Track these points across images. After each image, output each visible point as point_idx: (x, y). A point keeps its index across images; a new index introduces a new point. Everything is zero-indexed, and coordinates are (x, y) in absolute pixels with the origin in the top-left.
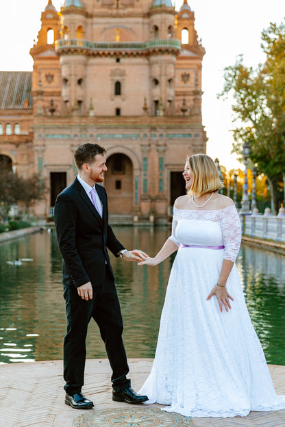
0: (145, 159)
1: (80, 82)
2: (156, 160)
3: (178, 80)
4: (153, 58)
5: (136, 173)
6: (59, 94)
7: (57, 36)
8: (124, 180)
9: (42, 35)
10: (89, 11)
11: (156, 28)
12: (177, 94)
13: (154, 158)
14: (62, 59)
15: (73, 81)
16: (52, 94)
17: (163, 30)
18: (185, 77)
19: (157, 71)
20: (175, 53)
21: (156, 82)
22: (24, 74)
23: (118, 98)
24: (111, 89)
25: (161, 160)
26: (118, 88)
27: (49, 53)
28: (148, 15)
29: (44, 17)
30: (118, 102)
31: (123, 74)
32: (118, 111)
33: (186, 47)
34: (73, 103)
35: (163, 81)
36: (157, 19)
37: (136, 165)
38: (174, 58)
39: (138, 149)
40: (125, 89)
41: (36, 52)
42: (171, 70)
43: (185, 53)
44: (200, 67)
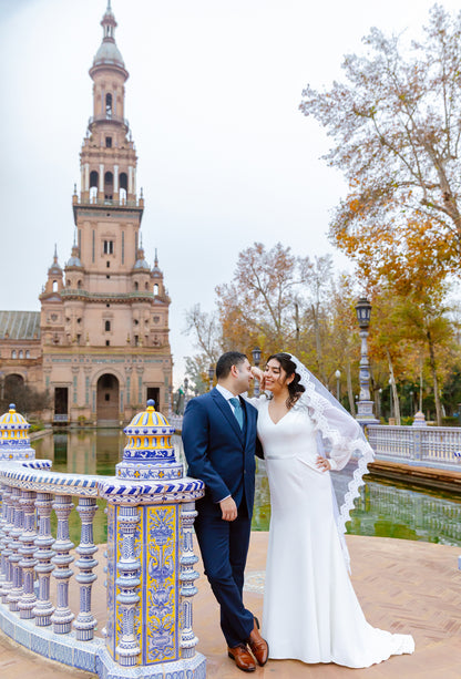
0: (128, 378)
1: (79, 320)
2: (137, 379)
3: (151, 321)
4: (134, 305)
5: (121, 389)
6: (63, 329)
7: (61, 286)
8: (111, 393)
9: (48, 285)
10: (87, 269)
11: (136, 284)
12: (152, 331)
13: (135, 377)
14: (67, 303)
15: (74, 320)
16: (56, 329)
17: (142, 286)
18: (157, 319)
19: (136, 314)
20: (150, 301)
21: (137, 322)
22: (34, 313)
23: (108, 333)
24: (103, 326)
25: (140, 378)
26: (108, 326)
27: (54, 299)
28: (131, 274)
29: (50, 273)
30: (107, 336)
31: (111, 316)
32: (108, 343)
33: (157, 297)
34: (74, 336)
35: (141, 321)
36: (137, 277)
37: (121, 383)
38: (149, 305)
39: (122, 371)
40: (112, 326)
41: (44, 298)
42: (147, 314)
43: (156, 302)
44: (167, 312)
